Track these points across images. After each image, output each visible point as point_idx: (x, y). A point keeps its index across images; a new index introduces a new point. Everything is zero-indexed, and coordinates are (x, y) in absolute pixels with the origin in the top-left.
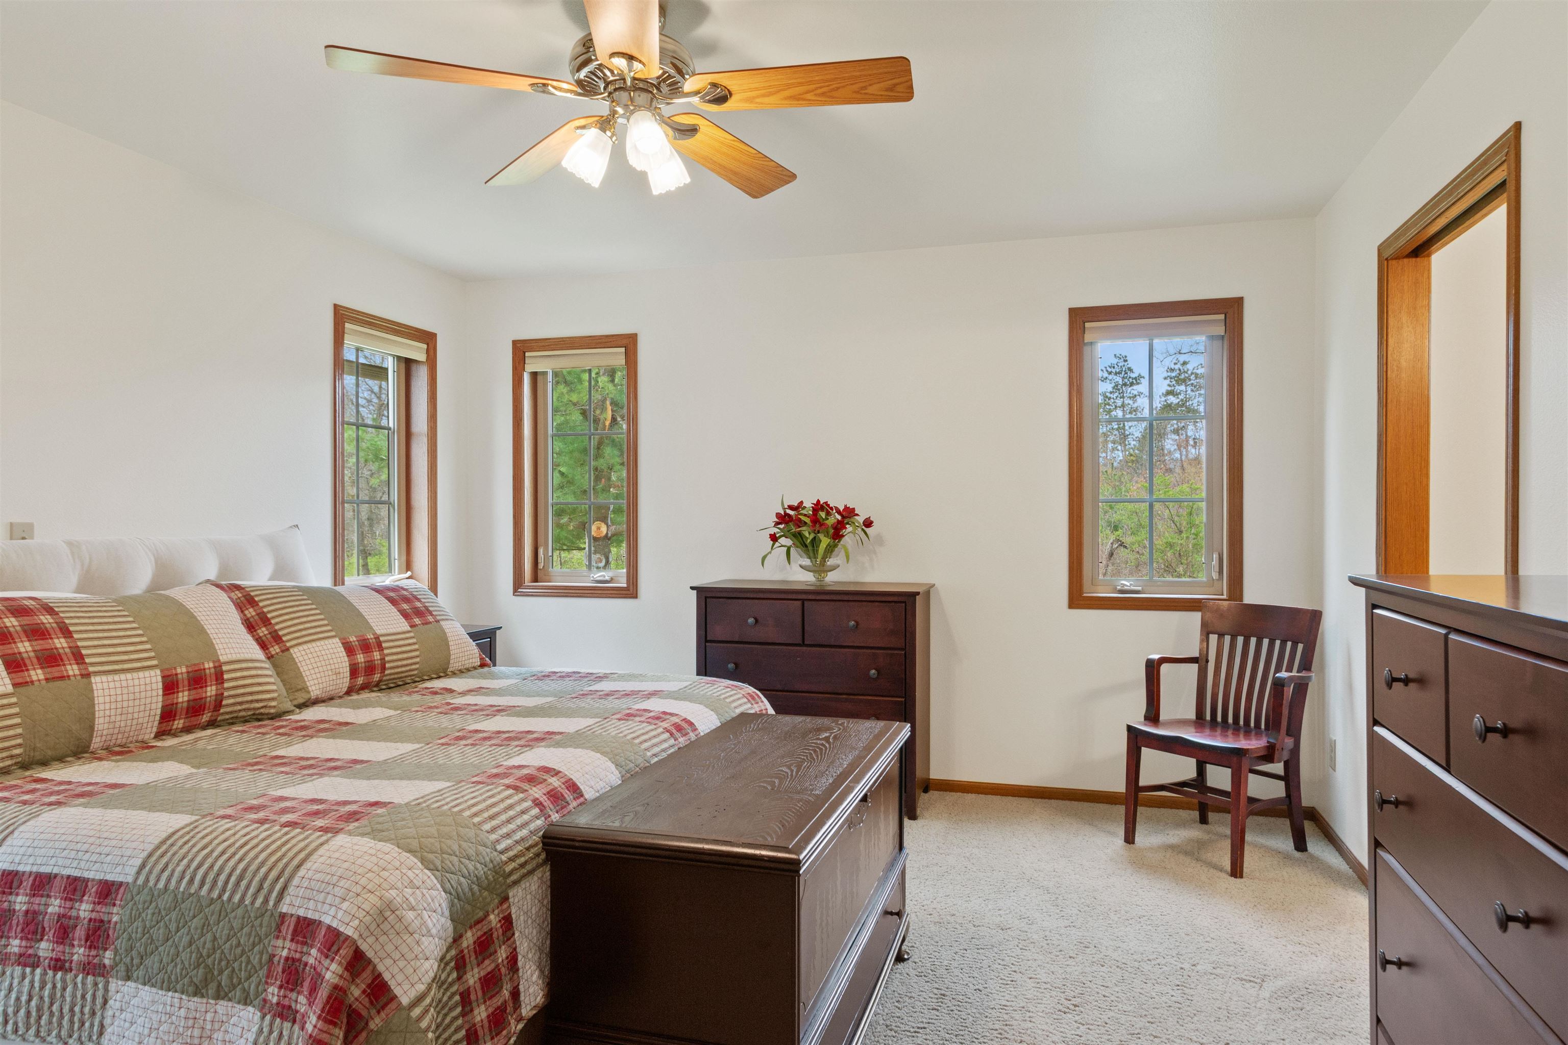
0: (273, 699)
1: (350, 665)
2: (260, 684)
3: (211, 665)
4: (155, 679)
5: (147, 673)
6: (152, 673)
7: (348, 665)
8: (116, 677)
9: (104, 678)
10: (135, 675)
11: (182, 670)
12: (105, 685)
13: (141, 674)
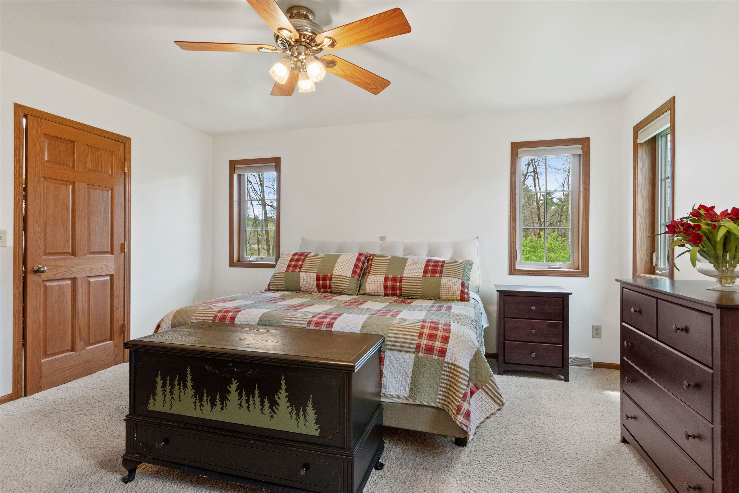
0: (345, 289)
1: (384, 285)
2: (342, 283)
3: (330, 275)
4: (315, 275)
5: (313, 274)
6: (314, 274)
7: (383, 285)
8: (306, 273)
9: (303, 273)
10: (310, 274)
11: (322, 275)
12: (303, 275)
13: (312, 274)
